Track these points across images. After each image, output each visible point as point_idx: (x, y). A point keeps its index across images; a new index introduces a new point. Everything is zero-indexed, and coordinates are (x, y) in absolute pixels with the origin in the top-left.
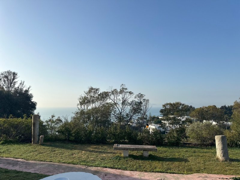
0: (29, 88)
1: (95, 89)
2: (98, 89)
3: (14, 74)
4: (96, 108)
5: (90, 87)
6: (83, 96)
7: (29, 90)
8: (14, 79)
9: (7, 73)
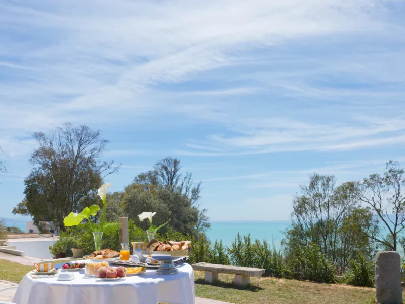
0: (199, 186)
1: (323, 178)
2: (332, 177)
3: (176, 162)
4: (329, 221)
5: (313, 175)
6: (300, 195)
7: (200, 188)
8: (175, 172)
9: (165, 161)
